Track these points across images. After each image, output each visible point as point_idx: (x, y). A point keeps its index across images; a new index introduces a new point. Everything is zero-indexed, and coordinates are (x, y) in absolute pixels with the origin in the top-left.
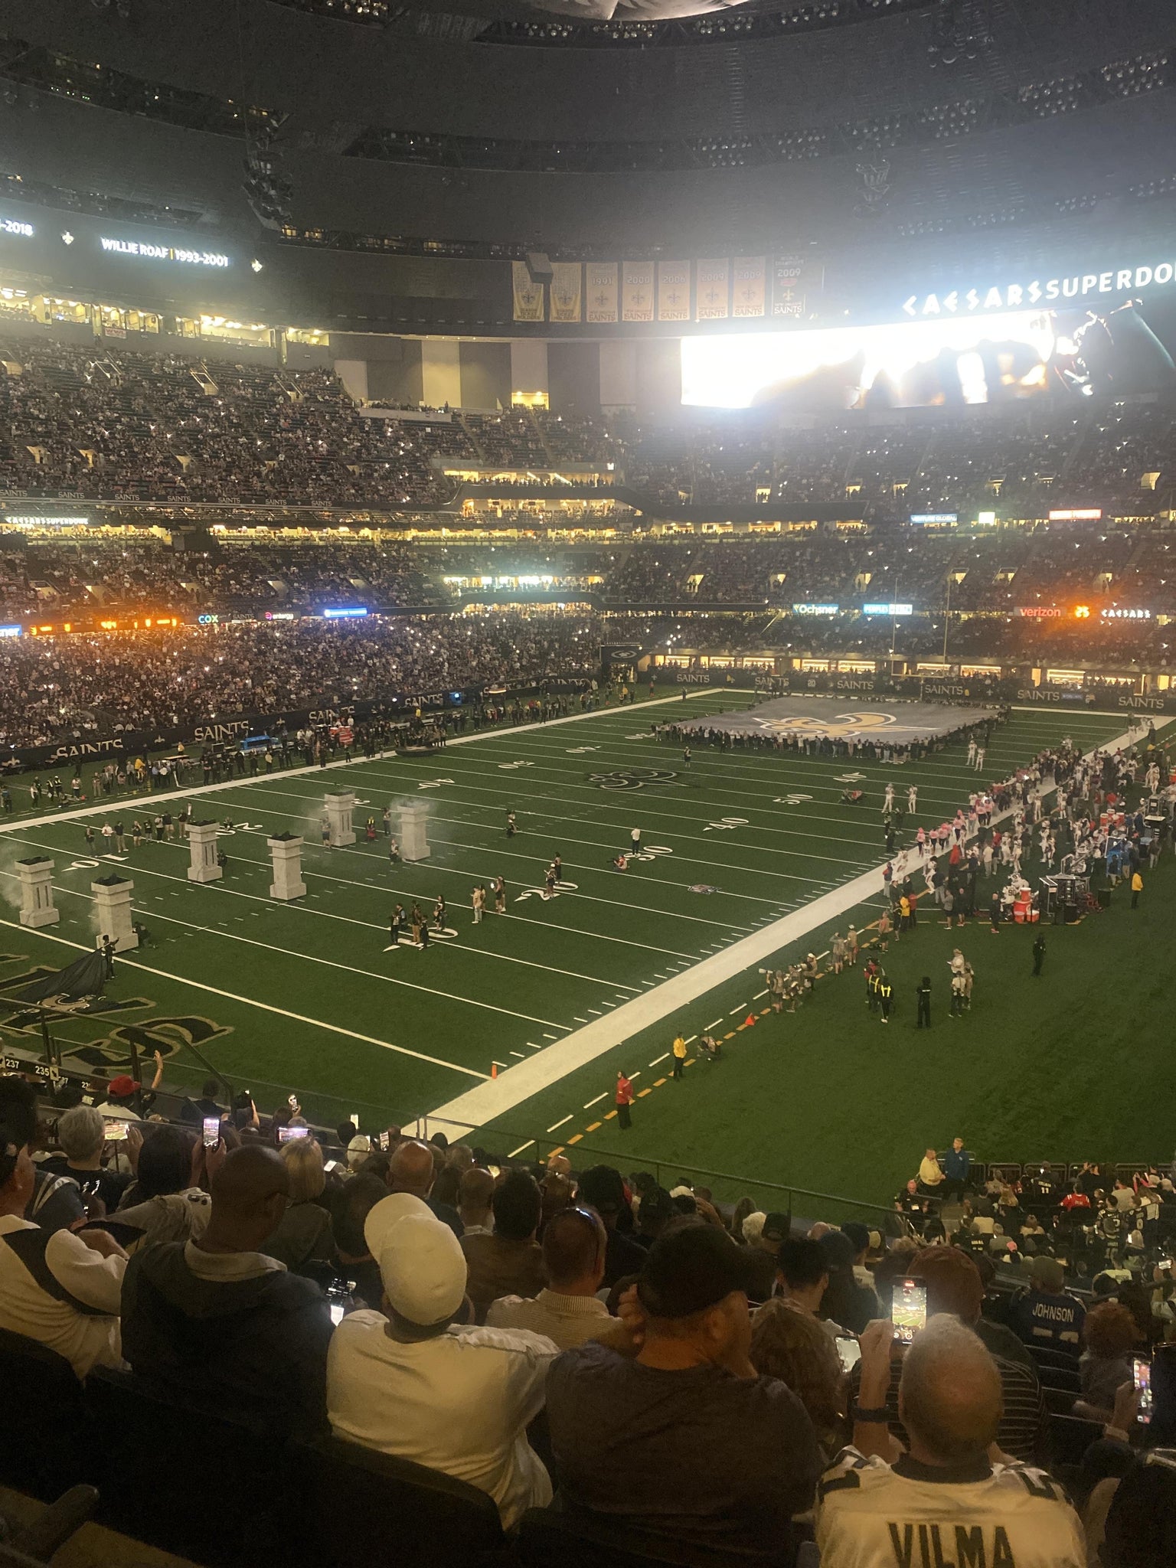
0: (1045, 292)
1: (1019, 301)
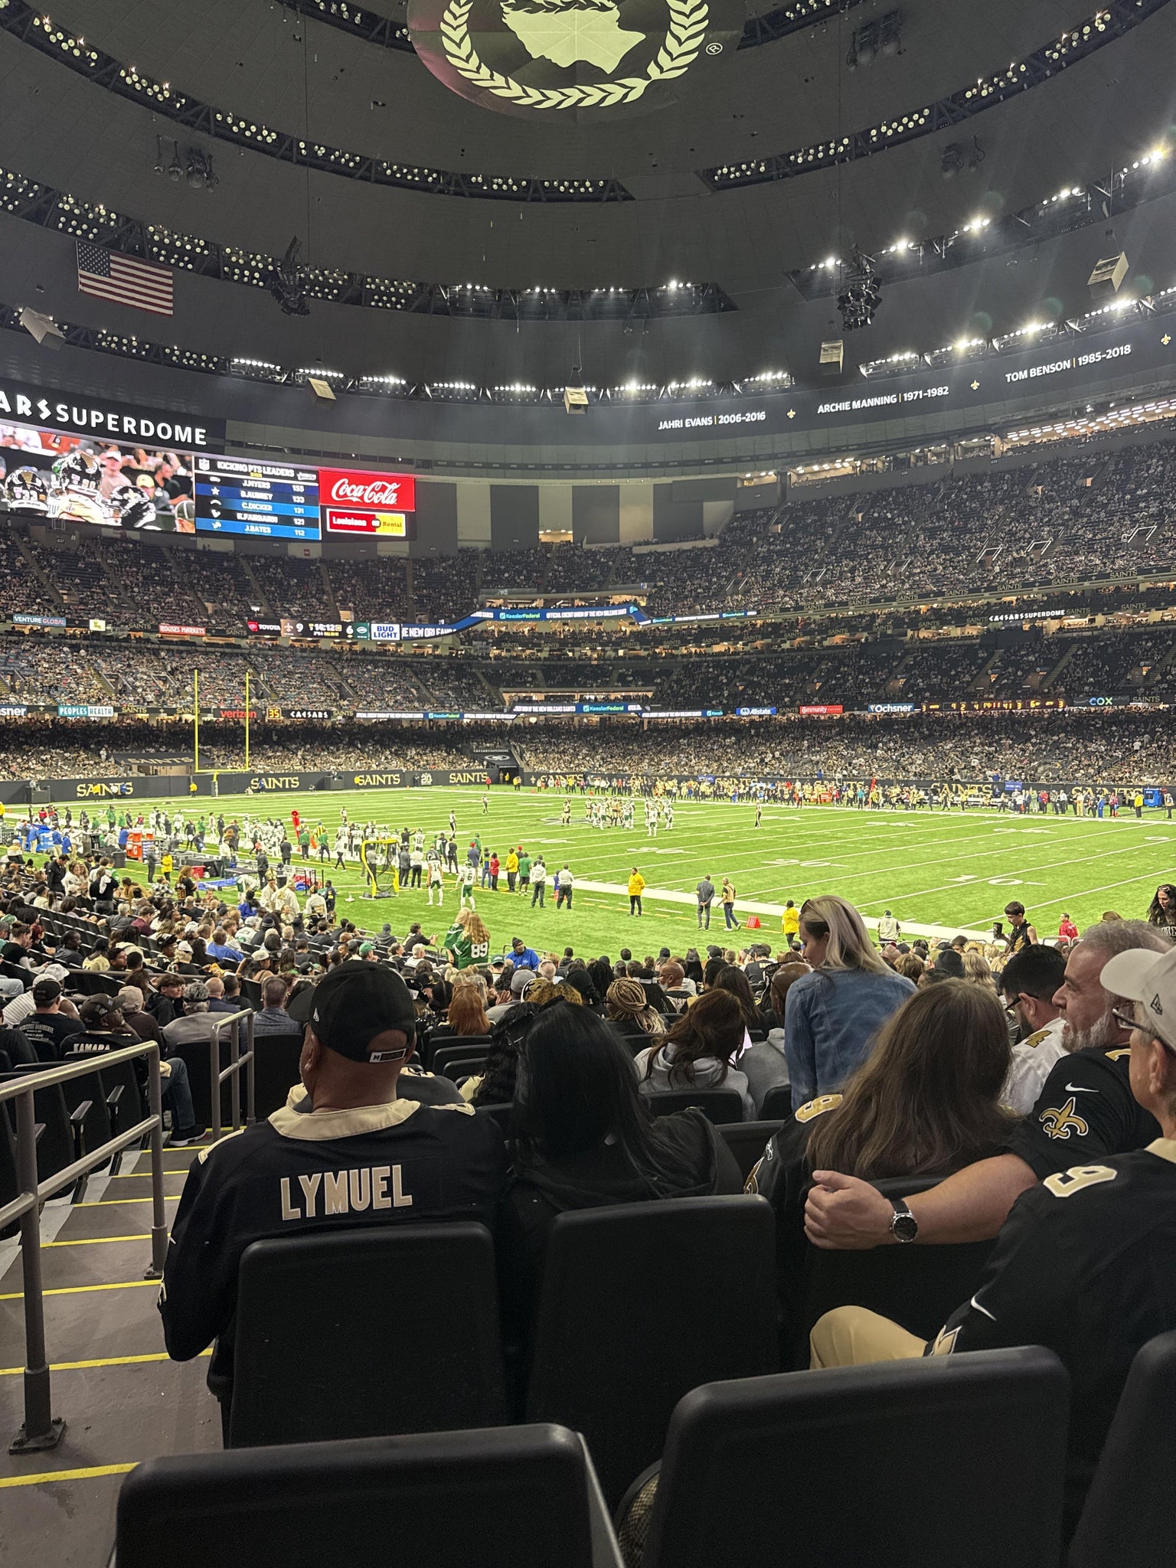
0: (54, 414)
1: (28, 413)
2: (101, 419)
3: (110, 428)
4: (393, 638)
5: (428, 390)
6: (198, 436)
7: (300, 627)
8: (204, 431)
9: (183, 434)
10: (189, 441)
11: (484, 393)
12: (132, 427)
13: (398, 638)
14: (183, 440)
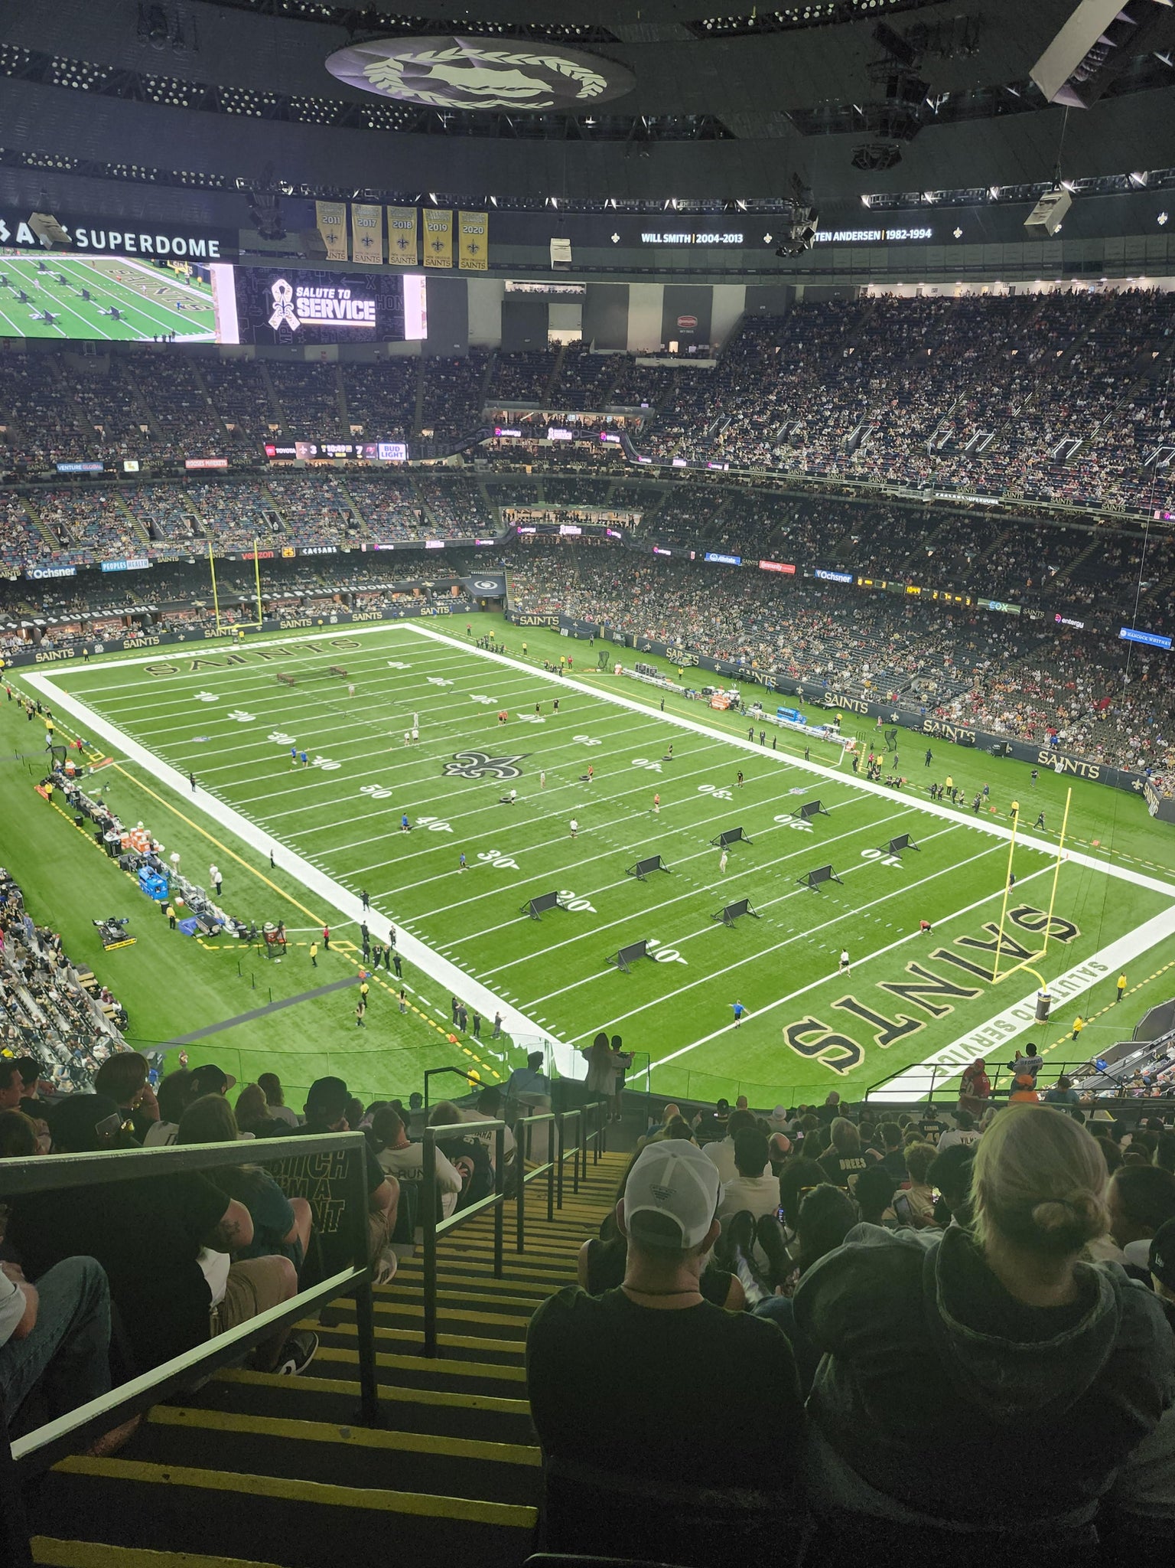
2: (119, 241)
3: (128, 248)
4: (399, 458)
5: (433, 197)
6: (212, 249)
7: (314, 450)
8: (217, 243)
9: (198, 248)
10: (204, 254)
11: (489, 199)
12: (149, 244)
13: (404, 458)
14: (198, 254)
